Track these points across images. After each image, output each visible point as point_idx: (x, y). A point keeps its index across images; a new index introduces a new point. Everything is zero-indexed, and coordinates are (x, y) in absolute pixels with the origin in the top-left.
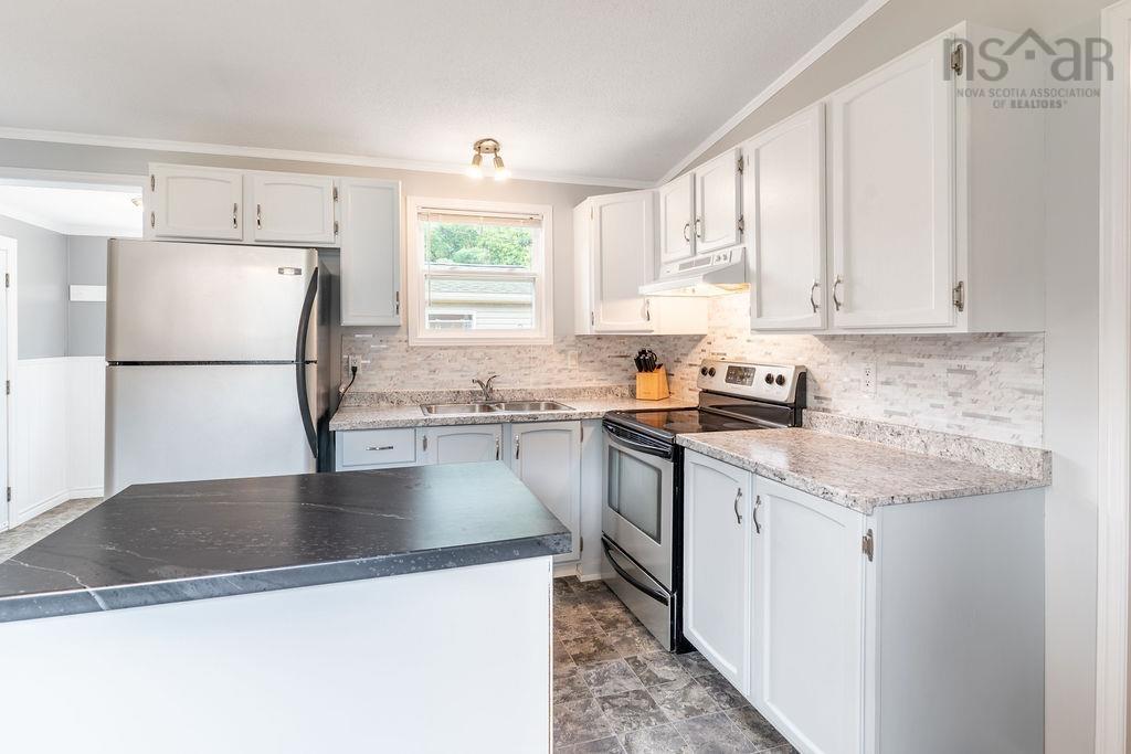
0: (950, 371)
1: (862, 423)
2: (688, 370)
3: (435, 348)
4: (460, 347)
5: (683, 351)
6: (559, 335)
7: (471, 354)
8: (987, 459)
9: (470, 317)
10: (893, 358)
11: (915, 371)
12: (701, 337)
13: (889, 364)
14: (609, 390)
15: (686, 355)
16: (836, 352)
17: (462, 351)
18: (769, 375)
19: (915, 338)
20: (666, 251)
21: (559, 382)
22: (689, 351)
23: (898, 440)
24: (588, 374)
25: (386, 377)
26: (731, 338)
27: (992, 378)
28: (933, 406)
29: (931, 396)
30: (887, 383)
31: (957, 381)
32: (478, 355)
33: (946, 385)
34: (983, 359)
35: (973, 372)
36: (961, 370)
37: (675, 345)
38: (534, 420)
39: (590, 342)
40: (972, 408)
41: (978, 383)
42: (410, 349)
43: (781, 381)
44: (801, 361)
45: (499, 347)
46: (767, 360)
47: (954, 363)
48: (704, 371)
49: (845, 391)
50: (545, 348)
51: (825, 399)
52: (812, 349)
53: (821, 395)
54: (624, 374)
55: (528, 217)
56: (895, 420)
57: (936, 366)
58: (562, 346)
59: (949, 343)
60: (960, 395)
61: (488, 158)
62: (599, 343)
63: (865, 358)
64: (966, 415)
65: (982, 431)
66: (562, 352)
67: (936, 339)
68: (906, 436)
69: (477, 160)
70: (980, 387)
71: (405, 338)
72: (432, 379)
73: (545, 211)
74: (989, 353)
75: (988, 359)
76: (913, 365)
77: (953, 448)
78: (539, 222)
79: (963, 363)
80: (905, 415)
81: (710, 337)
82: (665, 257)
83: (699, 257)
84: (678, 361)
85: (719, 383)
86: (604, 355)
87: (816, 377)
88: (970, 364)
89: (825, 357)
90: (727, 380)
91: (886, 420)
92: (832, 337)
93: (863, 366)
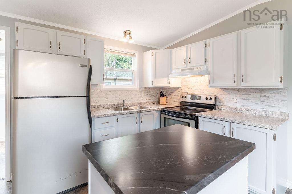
0: (261, 96)
1: (236, 108)
2: (173, 96)
3: (108, 91)
4: (115, 91)
5: (172, 92)
6: (140, 88)
7: (118, 93)
8: (273, 115)
9: (110, 82)
10: (244, 93)
11: (251, 96)
12: (178, 88)
13: (243, 94)
14: (152, 102)
15: (173, 93)
16: (226, 92)
17: (115, 92)
18: (207, 98)
19: (251, 89)
20: (175, 66)
21: (140, 101)
22: (174, 92)
23: (247, 112)
24: (146, 98)
25: (94, 100)
26: (189, 88)
27: (273, 98)
28: (256, 104)
29: (255, 102)
30: (242, 99)
31: (263, 98)
32: (119, 93)
33: (260, 99)
34: (271, 93)
35: (268, 96)
36: (264, 96)
37: (169, 90)
38: (146, 111)
39: (147, 89)
40: (268, 104)
41: (269, 99)
42: (101, 92)
43: (211, 99)
44: (215, 94)
45: (125, 91)
46: (203, 94)
47: (262, 94)
48: (183, 97)
49: (229, 101)
50: (137, 91)
51: (222, 103)
52: (218, 91)
53: (221, 102)
54: (155, 98)
55: (133, 54)
56: (245, 107)
57: (257, 95)
58: (141, 90)
59: (261, 90)
60: (264, 101)
61: (128, 36)
62: (149, 90)
63: (235, 93)
64: (265, 106)
65: (270, 109)
66: (141, 92)
67: (257, 89)
68: (250, 111)
69: (125, 36)
70: (270, 100)
71: (99, 88)
72: (107, 100)
73: (137, 53)
74: (272, 92)
75: (272, 93)
76: (250, 95)
77: (263, 113)
78: (135, 56)
79: (265, 94)
80: (248, 106)
81: (182, 88)
82: (174, 67)
83: (188, 68)
84: (170, 94)
85: (188, 99)
86: (150, 93)
87: (220, 98)
88: (267, 94)
89: (222, 93)
90: (191, 99)
91: (242, 107)
92: (225, 88)
93: (235, 95)
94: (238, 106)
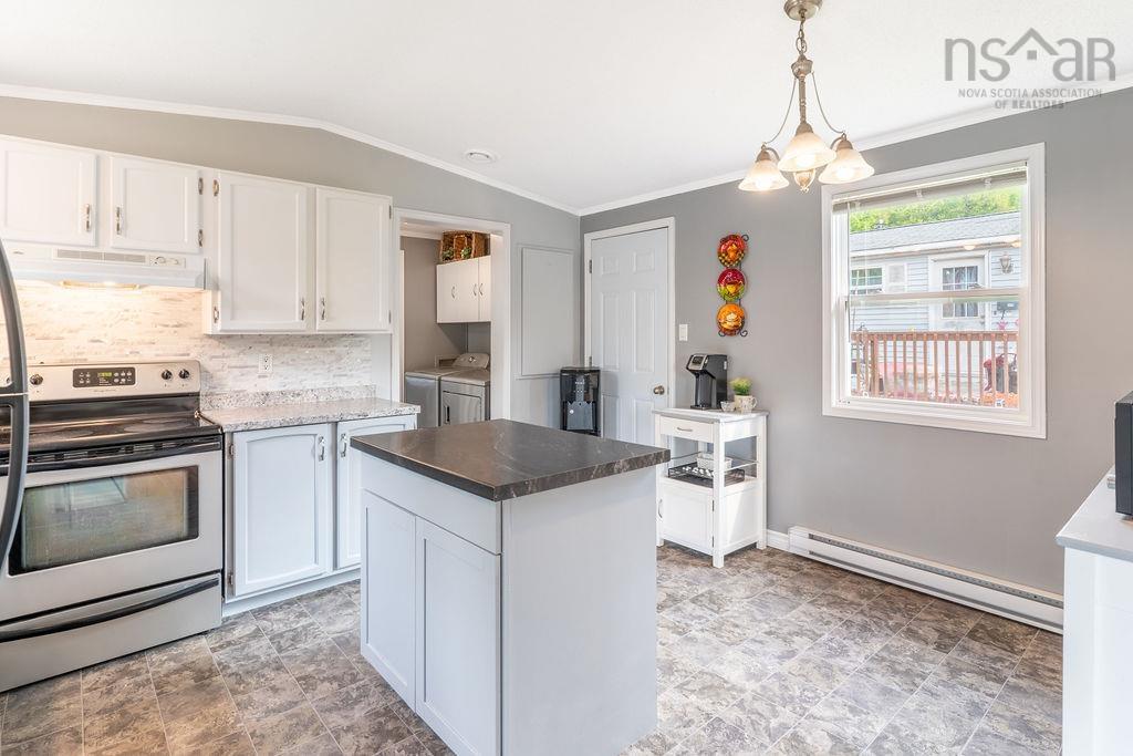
0: (325, 354)
1: (267, 395)
10: (286, 349)
11: (302, 356)
13: (284, 352)
16: (233, 348)
18: (165, 372)
27: (348, 356)
28: (315, 374)
30: (282, 365)
31: (329, 359)
34: (343, 346)
35: (339, 354)
36: (332, 353)
40: (339, 372)
41: (341, 359)
43: (184, 374)
47: (328, 350)
49: (242, 375)
51: (220, 385)
53: (215, 382)
56: (291, 387)
57: (318, 352)
60: (331, 366)
63: (261, 350)
64: (335, 376)
65: (344, 383)
68: (304, 395)
74: (346, 343)
75: (346, 346)
76: (302, 352)
77: (334, 394)
79: (333, 349)
83: (107, 249)
87: (209, 369)
88: (336, 350)
89: (219, 352)
90: (76, 384)
91: (283, 389)
92: (229, 337)
93: (261, 356)
94: (272, 385)
